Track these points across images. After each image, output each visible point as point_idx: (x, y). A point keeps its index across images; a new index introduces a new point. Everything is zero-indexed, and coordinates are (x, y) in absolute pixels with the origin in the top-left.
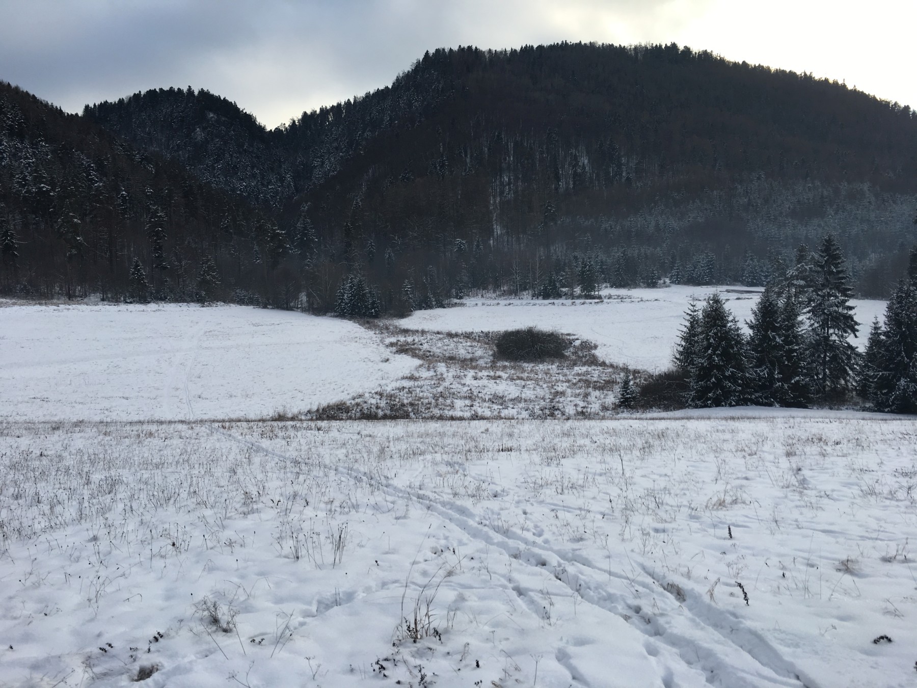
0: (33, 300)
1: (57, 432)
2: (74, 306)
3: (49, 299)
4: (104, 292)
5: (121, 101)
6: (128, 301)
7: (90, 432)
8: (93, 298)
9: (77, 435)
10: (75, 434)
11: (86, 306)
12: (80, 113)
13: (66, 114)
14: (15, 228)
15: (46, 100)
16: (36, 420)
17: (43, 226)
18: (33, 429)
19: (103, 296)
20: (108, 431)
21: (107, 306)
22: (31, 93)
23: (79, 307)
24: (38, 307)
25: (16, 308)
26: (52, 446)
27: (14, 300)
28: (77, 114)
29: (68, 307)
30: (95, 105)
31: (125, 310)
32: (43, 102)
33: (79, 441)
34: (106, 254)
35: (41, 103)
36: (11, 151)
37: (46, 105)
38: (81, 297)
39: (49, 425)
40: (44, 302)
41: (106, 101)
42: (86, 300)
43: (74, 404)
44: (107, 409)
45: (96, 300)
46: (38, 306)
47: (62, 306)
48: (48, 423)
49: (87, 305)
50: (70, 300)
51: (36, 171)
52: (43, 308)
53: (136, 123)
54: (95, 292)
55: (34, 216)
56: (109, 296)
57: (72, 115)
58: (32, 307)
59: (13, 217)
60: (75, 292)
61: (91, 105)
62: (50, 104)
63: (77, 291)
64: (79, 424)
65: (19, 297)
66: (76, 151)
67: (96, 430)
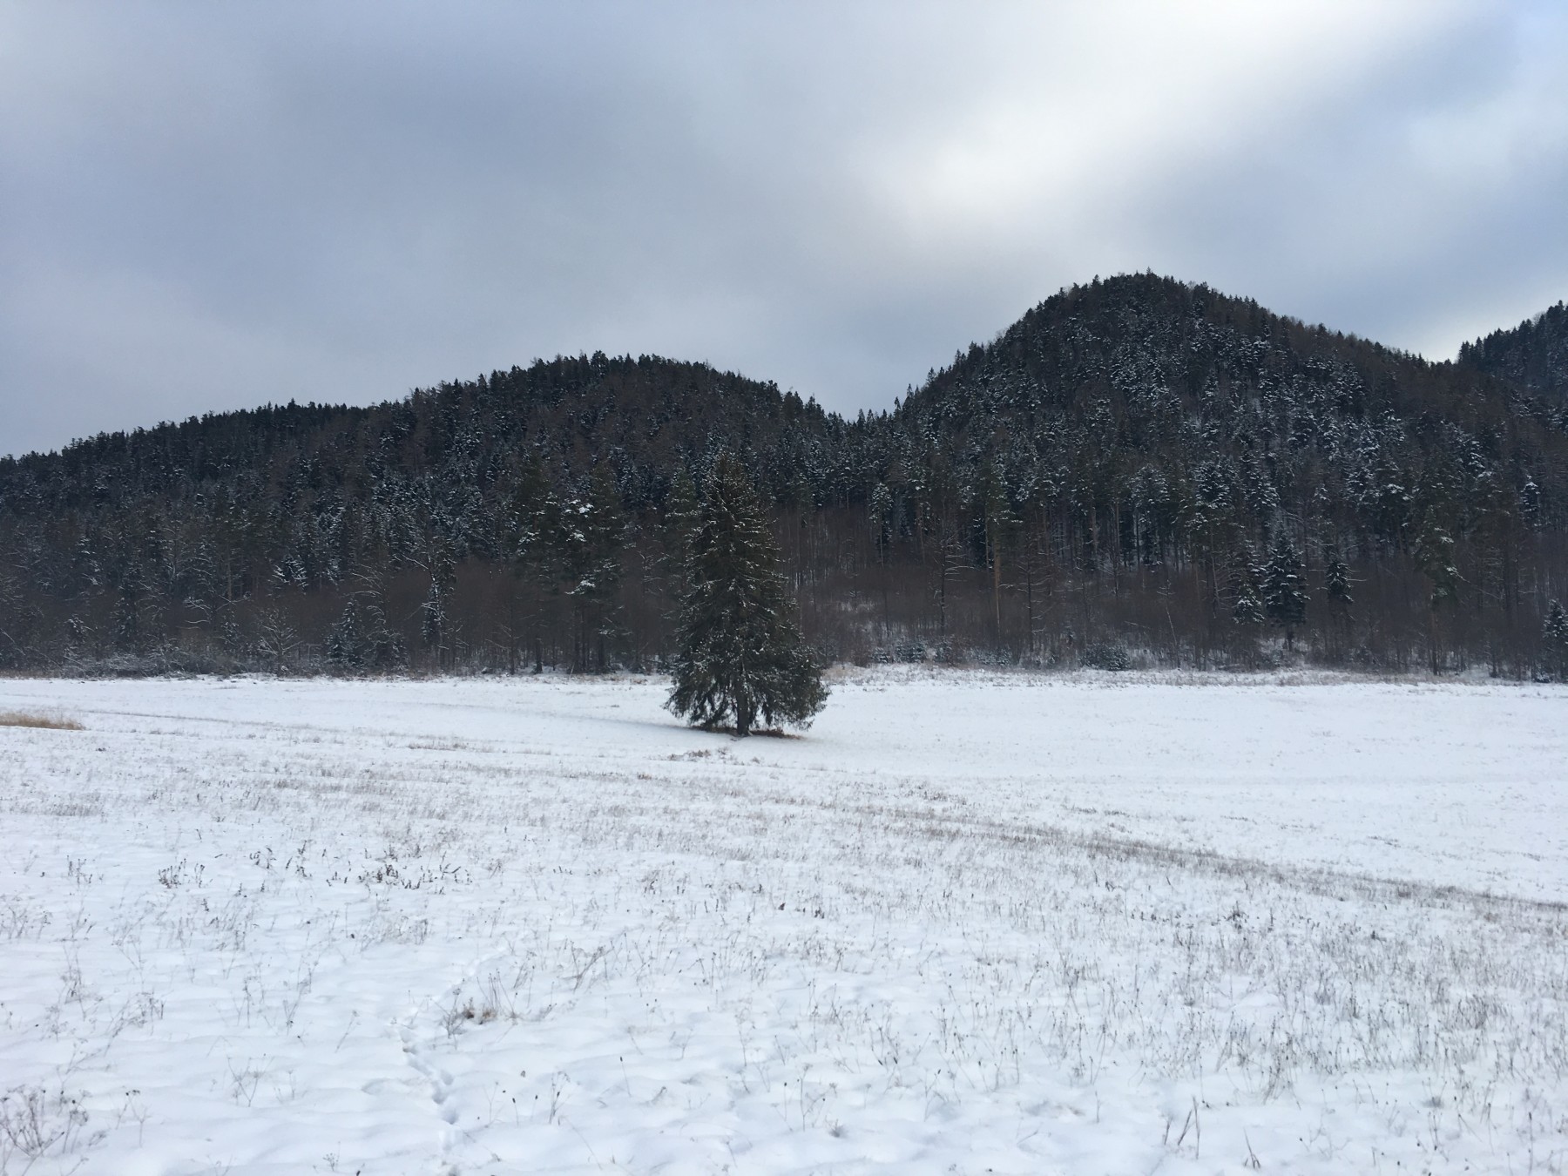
0: (1375, 673)
1: (1404, 901)
2: (1443, 685)
3: (1400, 673)
4: (1496, 661)
5: (1525, 326)
6: (1541, 678)
7: (1462, 910)
8: (1477, 671)
9: (1437, 912)
10: (1433, 910)
11: (1463, 686)
12: (1454, 359)
13: (1430, 365)
14: (1348, 558)
15: (1397, 347)
16: (1375, 876)
17: (1391, 552)
18: (1368, 889)
19: (1494, 669)
20: (1493, 913)
21: (1501, 687)
22: (1373, 340)
23: (1451, 686)
24: (1383, 686)
25: (1349, 686)
26: (1393, 924)
27: (1346, 674)
28: (1448, 362)
29: (1432, 686)
30: (1479, 341)
31: (1535, 694)
32: (1393, 352)
33: (1440, 923)
34: (1498, 593)
35: (1390, 353)
36: (1342, 437)
37: (1397, 356)
38: (1455, 670)
39: (1394, 888)
40: (1393, 677)
41: (1499, 330)
42: (1463, 675)
43: (1441, 857)
44: (1499, 874)
45: (1482, 675)
46: (1385, 684)
47: (1422, 686)
48: (1393, 883)
49: (1466, 683)
50: (1435, 674)
51: (1381, 464)
52: (1392, 687)
53: (1552, 359)
54: (1479, 661)
55: (1377, 537)
56: (1505, 668)
57: (1440, 364)
58: (1374, 685)
59: (1346, 539)
60: (1444, 661)
61: (1473, 342)
62: (1403, 352)
63: (1448, 660)
64: (1445, 893)
65: (1354, 669)
66: (1446, 423)
67: (1473, 908)
